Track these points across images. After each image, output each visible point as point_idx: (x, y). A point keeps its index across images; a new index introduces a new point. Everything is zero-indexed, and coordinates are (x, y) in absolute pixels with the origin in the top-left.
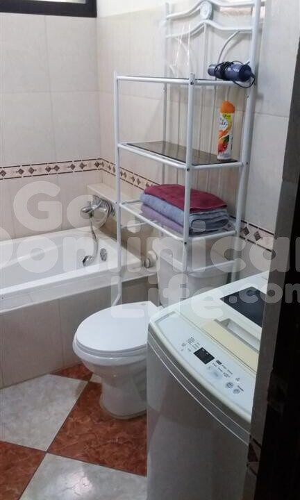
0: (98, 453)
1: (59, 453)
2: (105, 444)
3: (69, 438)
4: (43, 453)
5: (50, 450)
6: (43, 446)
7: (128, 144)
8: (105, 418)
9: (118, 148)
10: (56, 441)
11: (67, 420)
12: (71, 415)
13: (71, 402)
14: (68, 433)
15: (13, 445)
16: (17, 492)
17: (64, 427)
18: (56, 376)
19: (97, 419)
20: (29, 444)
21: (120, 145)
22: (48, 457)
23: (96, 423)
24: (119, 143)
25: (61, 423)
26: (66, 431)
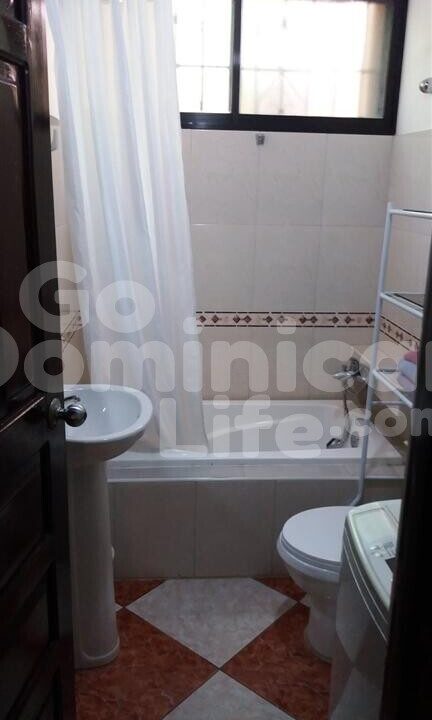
0: (282, 692)
1: (233, 675)
2: (294, 685)
3: (253, 662)
4: (216, 669)
5: (224, 669)
6: (219, 660)
7: (396, 295)
8: (304, 653)
9: (382, 300)
10: (235, 661)
11: (256, 640)
12: (263, 635)
13: (268, 620)
14: (253, 655)
15: (184, 647)
16: (172, 702)
17: (250, 648)
18: (259, 584)
19: (294, 651)
20: (202, 652)
21: (383, 295)
22: (220, 675)
23: (291, 655)
24: (383, 291)
25: (248, 641)
26: (251, 653)
